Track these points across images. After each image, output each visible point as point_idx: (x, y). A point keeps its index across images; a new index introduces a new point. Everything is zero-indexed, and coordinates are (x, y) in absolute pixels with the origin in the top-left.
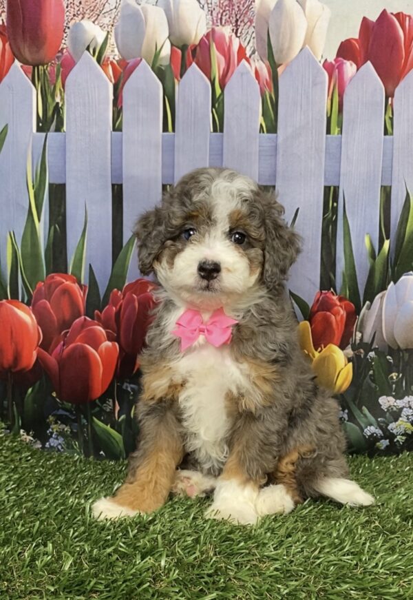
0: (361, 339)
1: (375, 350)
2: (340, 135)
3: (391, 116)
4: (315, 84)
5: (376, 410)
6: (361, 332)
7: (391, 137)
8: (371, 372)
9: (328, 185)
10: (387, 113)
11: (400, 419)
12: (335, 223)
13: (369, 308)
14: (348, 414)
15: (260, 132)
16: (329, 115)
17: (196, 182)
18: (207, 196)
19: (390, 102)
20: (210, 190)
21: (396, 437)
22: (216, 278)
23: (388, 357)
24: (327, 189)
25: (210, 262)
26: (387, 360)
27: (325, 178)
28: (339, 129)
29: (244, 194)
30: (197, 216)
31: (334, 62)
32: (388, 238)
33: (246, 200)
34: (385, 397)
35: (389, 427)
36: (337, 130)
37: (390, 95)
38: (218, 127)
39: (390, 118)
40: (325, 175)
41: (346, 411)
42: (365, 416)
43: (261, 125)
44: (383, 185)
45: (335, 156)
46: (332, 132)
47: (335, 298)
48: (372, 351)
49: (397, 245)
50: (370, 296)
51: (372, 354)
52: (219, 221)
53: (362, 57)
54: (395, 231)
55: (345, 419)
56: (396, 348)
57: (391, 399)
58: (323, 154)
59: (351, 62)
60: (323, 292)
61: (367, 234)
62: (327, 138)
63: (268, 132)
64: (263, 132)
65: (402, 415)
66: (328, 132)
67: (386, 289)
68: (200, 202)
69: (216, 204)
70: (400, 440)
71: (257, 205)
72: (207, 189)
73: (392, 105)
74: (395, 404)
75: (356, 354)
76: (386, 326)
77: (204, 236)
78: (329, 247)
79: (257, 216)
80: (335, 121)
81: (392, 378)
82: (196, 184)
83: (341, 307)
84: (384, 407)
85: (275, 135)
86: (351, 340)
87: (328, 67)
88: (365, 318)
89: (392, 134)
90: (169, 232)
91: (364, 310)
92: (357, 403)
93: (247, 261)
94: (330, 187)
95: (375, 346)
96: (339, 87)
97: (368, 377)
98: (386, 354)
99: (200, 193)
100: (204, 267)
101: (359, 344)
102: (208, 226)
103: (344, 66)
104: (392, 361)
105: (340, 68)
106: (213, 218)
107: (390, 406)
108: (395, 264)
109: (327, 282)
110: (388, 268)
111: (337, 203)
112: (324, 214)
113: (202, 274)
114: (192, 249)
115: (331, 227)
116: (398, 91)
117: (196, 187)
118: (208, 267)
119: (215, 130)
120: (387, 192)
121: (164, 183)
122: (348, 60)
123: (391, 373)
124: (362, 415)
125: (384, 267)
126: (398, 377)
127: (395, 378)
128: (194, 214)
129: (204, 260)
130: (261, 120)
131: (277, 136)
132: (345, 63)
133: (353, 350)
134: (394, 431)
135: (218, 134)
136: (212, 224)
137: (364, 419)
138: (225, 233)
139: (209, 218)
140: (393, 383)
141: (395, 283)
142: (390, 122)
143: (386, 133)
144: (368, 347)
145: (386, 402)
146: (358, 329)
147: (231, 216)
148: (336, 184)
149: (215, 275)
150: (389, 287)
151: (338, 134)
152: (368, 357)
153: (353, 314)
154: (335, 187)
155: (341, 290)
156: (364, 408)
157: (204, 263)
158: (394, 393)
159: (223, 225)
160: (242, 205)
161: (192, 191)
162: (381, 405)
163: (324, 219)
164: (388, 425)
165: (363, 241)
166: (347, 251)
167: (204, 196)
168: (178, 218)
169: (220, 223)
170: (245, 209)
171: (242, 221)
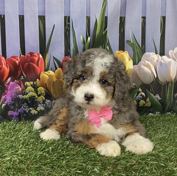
9: (65, 16)
12: (69, 31)
20: (93, 62)
22: (91, 100)
24: (65, 17)
25: (90, 94)
32: (89, 37)
33: (108, 67)
40: (64, 12)
44: (87, 16)
49: (93, 39)
54: (92, 33)
60: (66, 57)
61: (82, 35)
72: (92, 62)
78: (67, 40)
90: (75, 76)
94: (66, 17)
99: (89, 63)
108: (93, 46)
109: (67, 53)
111: (70, 23)
112: (65, 27)
115: (68, 32)
120: (88, 19)
125: (89, 47)
128: (86, 71)
139: (92, 74)
147: (101, 73)
148: (69, 16)
149: (91, 99)
154: (68, 17)
155: (73, 56)
163: (65, 29)
165: (80, 37)
166: (74, 41)
167: (91, 65)
168: (79, 71)
169: (96, 77)
170: (107, 71)
171: (106, 76)
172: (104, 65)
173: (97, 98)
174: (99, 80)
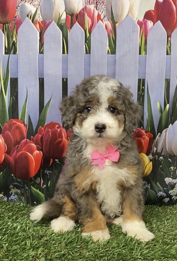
0: (156, 151)
1: (163, 156)
2: (146, 55)
3: (170, 46)
4: (133, 31)
5: (163, 184)
6: (156, 147)
7: (170, 56)
8: (161, 166)
10: (168, 44)
11: (175, 188)
12: (143, 96)
13: (160, 136)
14: (150, 186)
15: (108, 54)
16: (140, 46)
17: (90, 84)
18: (96, 91)
19: (169, 40)
20: (98, 88)
21: (172, 197)
22: (104, 131)
23: (169, 159)
24: (139, 80)
25: (101, 124)
26: (169, 161)
27: (138, 75)
28: (145, 52)
29: (114, 88)
30: (92, 101)
31: (142, 21)
32: (168, 103)
33: (116, 91)
34: (168, 178)
35: (169, 192)
36: (144, 53)
37: (169, 36)
38: (88, 51)
39: (169, 47)
40: (138, 74)
41: (150, 184)
42: (158, 187)
43: (108, 50)
44: (167, 78)
45: (143, 64)
46: (142, 54)
47: (143, 131)
48: (161, 156)
49: (172, 107)
50: (160, 130)
51: (161, 158)
52: (103, 103)
53: (156, 18)
54: (172, 100)
55: (149, 188)
56: (173, 155)
57: (171, 179)
58: (138, 64)
59: (150, 21)
61: (159, 101)
62: (139, 56)
63: (111, 54)
64: (109, 54)
65: (175, 187)
66: (140, 53)
67: (168, 127)
68: (93, 94)
69: (101, 95)
70: (174, 198)
71: (120, 93)
72: (96, 87)
73: (170, 41)
74: (172, 181)
75: (154, 158)
76: (168, 144)
77: (96, 111)
79: (121, 99)
80: (143, 48)
81: (171, 169)
82: (91, 85)
83: (147, 136)
84: (167, 183)
85: (115, 55)
86: (151, 151)
87: (140, 23)
88: (158, 141)
89: (170, 54)
90: (78, 109)
91: (157, 137)
92: (154, 181)
93: (117, 122)
94: (141, 79)
95: (163, 154)
96: (145, 33)
97: (160, 168)
98: (168, 158)
99: (92, 90)
100: (98, 127)
101: (155, 153)
102: (98, 106)
103: (147, 23)
104: (171, 161)
105: (145, 24)
106: (100, 102)
107: (170, 182)
108: (172, 115)
110: (168, 117)
111: (144, 87)
112: (138, 92)
113: (97, 130)
114: (91, 118)
115: (141, 98)
116: (173, 34)
117: (90, 86)
118: (100, 126)
119: (87, 53)
120: (168, 82)
121: (63, 78)
122: (149, 20)
123: (171, 167)
124: (157, 187)
125: (167, 117)
126: (174, 168)
127: (172, 169)
128: (91, 100)
129: (98, 123)
130: (108, 48)
131: (116, 56)
132: (148, 22)
133: (152, 156)
134: (172, 194)
135: (88, 55)
136: (100, 105)
137: (158, 188)
138: (106, 109)
139: (98, 102)
140: (172, 171)
141: (172, 124)
142: (169, 48)
143: (167, 54)
144: (159, 155)
145: (168, 180)
146: (155, 146)
147: (108, 100)
149: (103, 130)
150: (170, 126)
151: (145, 54)
152: (160, 159)
153: (152, 139)
154: (143, 79)
155: (146, 127)
156: (158, 183)
157: (98, 125)
158: (172, 176)
159: (105, 105)
160: (113, 94)
161: (89, 89)
162: (166, 182)
163: (138, 94)
164: (169, 191)
165: (157, 105)
166: (149, 109)
167: (95, 91)
168: (83, 102)
169: (104, 104)
170: (115, 96)
171: (114, 102)
172: (110, 88)
173: (110, 127)
174: (108, 107)
